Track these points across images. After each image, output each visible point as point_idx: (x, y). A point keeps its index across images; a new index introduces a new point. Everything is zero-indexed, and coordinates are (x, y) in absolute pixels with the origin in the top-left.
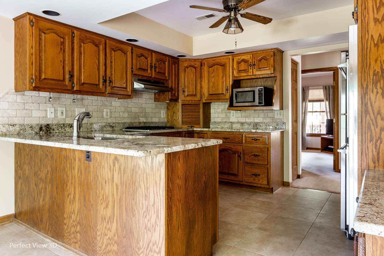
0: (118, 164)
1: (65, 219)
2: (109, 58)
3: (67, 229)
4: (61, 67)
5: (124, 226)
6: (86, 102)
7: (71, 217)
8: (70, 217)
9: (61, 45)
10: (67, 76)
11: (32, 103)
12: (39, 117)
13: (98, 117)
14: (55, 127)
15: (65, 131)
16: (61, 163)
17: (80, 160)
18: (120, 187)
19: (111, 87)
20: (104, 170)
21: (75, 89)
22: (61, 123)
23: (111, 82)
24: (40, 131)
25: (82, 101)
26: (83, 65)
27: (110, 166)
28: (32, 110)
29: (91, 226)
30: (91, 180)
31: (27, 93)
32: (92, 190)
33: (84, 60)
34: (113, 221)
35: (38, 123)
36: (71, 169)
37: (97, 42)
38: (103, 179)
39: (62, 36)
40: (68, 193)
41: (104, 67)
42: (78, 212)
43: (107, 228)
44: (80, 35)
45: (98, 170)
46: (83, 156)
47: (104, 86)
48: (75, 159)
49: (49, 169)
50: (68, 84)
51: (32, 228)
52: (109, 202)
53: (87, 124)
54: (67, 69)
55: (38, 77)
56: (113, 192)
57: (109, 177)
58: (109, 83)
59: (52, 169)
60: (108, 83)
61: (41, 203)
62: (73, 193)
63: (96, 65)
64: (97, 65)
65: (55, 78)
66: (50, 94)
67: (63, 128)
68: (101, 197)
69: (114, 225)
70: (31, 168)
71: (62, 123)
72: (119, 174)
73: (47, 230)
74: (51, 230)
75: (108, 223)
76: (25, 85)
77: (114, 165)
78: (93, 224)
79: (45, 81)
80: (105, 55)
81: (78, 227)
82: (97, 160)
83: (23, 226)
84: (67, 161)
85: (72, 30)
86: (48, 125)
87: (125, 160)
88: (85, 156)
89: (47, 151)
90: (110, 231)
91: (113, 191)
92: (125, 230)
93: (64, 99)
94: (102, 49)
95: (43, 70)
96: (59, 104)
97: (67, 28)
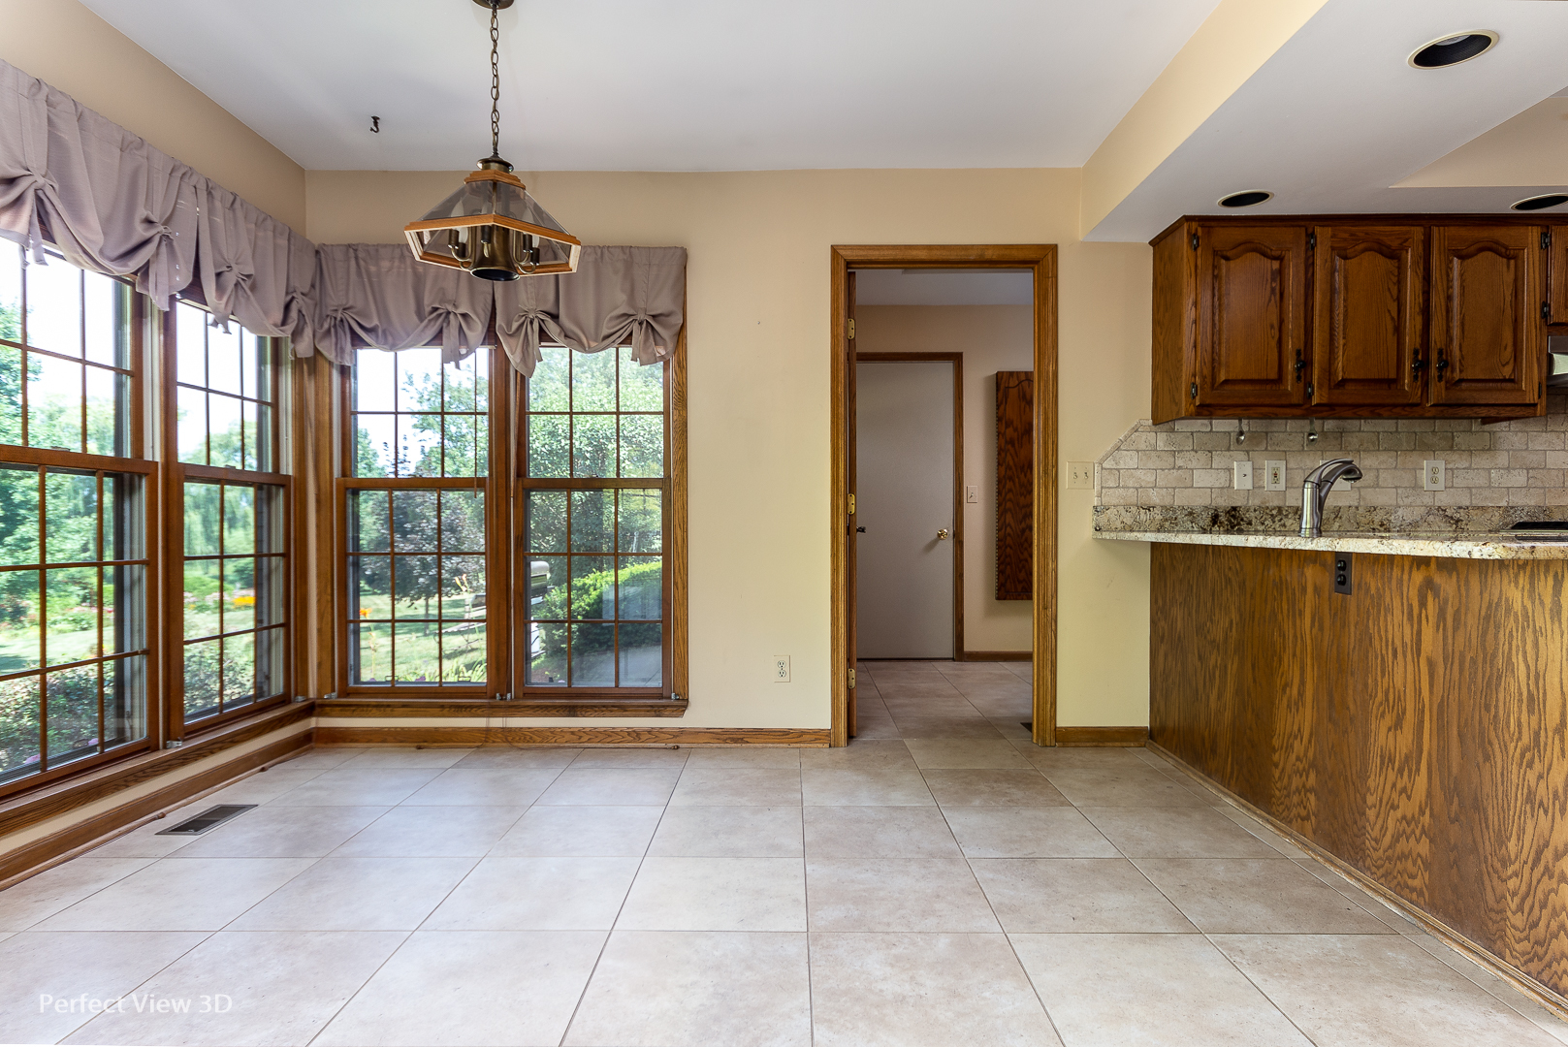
0: (1437, 600)
1: (1274, 750)
2: (1440, 288)
3: (1279, 778)
4: (1274, 343)
5: (1452, 786)
6: (1355, 440)
7: (1292, 746)
8: (1289, 748)
9: (1273, 280)
10: (1291, 366)
11: (1193, 450)
12: (1212, 488)
13: (1396, 487)
14: (1252, 514)
15: (1283, 529)
16: (1266, 600)
17: (1317, 590)
18: (1440, 670)
19: (1447, 382)
20: (1389, 619)
21: (1315, 401)
22: (1271, 504)
23: (1445, 364)
24: (1213, 526)
25: (1342, 437)
26: (1344, 325)
27: (1410, 606)
28: (1192, 470)
29: (1349, 775)
30: (1352, 647)
31: (1179, 426)
32: (1352, 674)
33: (1346, 311)
34: (1418, 770)
35: (1207, 502)
36: (1294, 616)
37: (1395, 244)
38: (1387, 645)
39: (1277, 253)
40: (1283, 683)
41: (1419, 320)
42: (1311, 735)
43: (1399, 786)
44: (1332, 237)
45: (1371, 617)
46: (1327, 579)
47: (1419, 383)
48: (1304, 590)
49: (1233, 617)
50: (1292, 388)
51: (1191, 768)
52: (1404, 713)
53: (1357, 508)
54: (1290, 346)
55: (1209, 380)
56: (1417, 681)
57: (1407, 639)
58: (1440, 369)
59: (1241, 616)
60: (1433, 372)
61: (1213, 705)
62: (1296, 681)
63: (1388, 318)
64: (1393, 318)
65: (1255, 376)
66: (1240, 423)
67: (1277, 519)
68: (1380, 696)
69: (1422, 780)
70: (1190, 614)
71: (1276, 503)
72: (1438, 630)
73: (1228, 775)
74: (1237, 779)
75: (1401, 771)
76: (1176, 404)
77: (1423, 604)
78: (1354, 772)
79: (1228, 387)
80: (1424, 278)
81: (1312, 776)
82: (1368, 590)
83: (1169, 760)
84: (1281, 595)
85: (1306, 229)
86: (1234, 509)
87: (1459, 587)
88: (1333, 579)
89: (1230, 568)
90: (1409, 798)
91: (1417, 678)
92: (1456, 799)
93: (1281, 435)
94: (1412, 263)
95: (1223, 359)
96: (1266, 449)
97: (1293, 226)
